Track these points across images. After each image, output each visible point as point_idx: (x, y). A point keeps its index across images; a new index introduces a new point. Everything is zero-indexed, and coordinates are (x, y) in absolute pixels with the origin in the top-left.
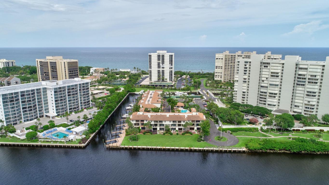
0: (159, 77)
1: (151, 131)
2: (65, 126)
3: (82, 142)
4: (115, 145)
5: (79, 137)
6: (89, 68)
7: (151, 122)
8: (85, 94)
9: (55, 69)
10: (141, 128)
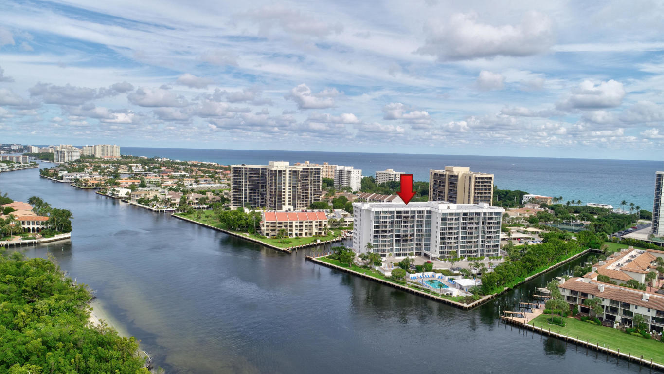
1: (601, 319)
2: (445, 273)
4: (516, 319)
5: (463, 294)
6: (521, 194)
10: (579, 309)
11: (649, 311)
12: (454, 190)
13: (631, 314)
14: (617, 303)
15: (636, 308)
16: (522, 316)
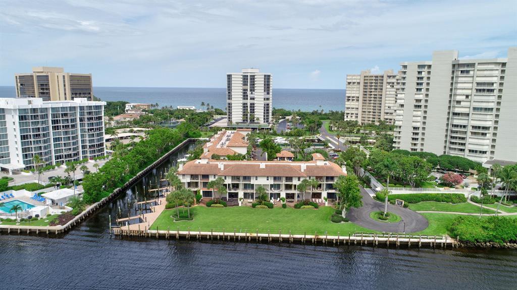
0: (245, 115)
1: (225, 199)
2: (32, 187)
3: (57, 222)
4: (134, 227)
5: (57, 211)
6: (123, 104)
7: (225, 179)
8: (93, 129)
9: (47, 89)
10: (201, 193)
11: (268, 180)
12: (47, 93)
13: (252, 186)
14: (238, 178)
15: (256, 179)
16: (141, 221)
